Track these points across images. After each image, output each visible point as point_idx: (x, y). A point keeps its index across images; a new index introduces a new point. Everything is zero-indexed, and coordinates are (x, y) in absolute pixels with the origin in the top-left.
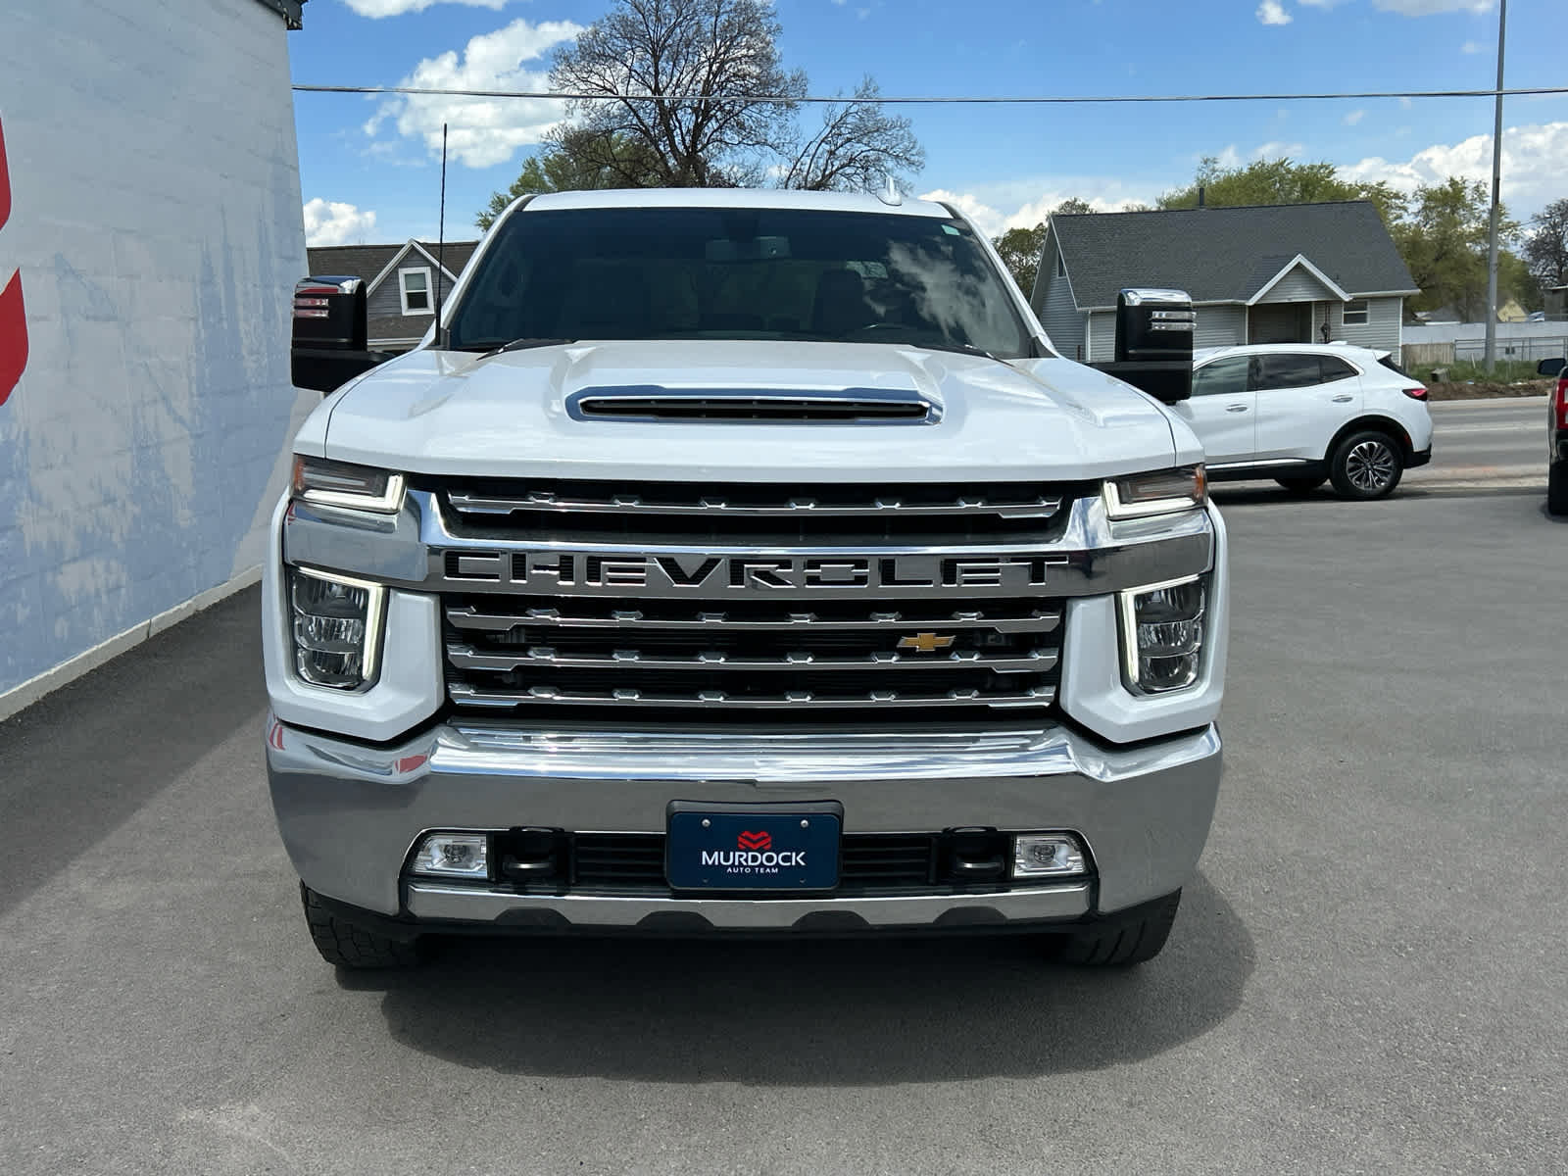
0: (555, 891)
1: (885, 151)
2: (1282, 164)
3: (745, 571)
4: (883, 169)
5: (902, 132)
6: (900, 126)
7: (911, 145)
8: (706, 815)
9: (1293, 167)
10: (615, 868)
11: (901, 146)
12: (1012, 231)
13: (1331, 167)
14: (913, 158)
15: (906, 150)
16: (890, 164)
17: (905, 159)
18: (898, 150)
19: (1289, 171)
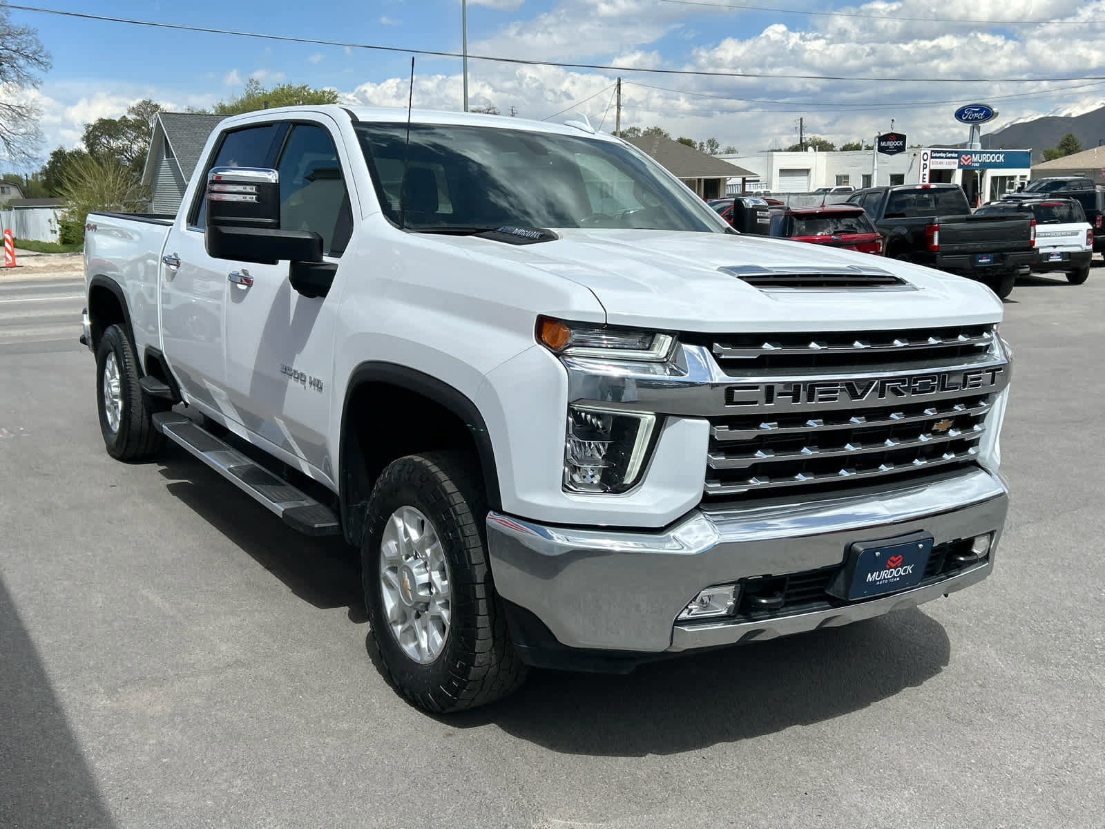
0: (768, 616)
1: (15, 51)
2: (304, 88)
3: (887, 387)
4: (15, 65)
5: (30, 38)
6: (28, 33)
7: (39, 49)
8: (877, 549)
9: (312, 91)
10: (798, 594)
11: (30, 49)
12: (101, 120)
13: (336, 93)
14: (41, 59)
15: (35, 53)
16: (22, 62)
17: (31, 58)
18: (28, 52)
19: (309, 94)
